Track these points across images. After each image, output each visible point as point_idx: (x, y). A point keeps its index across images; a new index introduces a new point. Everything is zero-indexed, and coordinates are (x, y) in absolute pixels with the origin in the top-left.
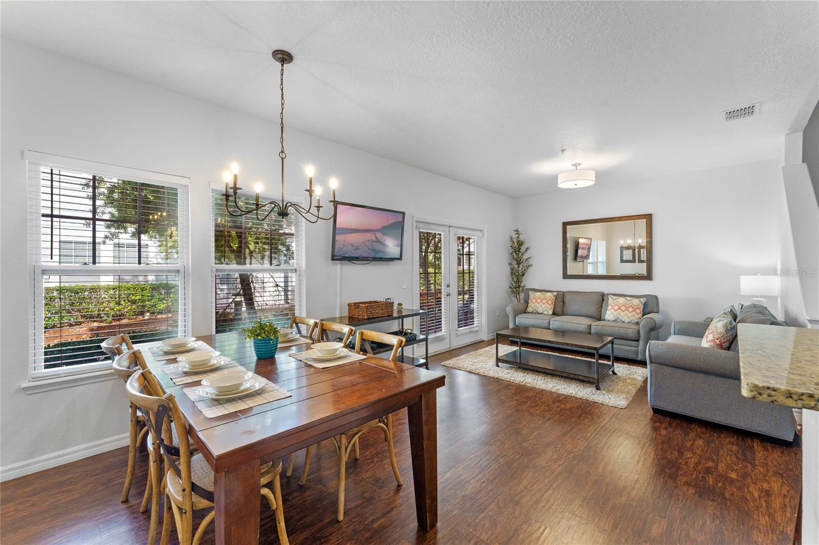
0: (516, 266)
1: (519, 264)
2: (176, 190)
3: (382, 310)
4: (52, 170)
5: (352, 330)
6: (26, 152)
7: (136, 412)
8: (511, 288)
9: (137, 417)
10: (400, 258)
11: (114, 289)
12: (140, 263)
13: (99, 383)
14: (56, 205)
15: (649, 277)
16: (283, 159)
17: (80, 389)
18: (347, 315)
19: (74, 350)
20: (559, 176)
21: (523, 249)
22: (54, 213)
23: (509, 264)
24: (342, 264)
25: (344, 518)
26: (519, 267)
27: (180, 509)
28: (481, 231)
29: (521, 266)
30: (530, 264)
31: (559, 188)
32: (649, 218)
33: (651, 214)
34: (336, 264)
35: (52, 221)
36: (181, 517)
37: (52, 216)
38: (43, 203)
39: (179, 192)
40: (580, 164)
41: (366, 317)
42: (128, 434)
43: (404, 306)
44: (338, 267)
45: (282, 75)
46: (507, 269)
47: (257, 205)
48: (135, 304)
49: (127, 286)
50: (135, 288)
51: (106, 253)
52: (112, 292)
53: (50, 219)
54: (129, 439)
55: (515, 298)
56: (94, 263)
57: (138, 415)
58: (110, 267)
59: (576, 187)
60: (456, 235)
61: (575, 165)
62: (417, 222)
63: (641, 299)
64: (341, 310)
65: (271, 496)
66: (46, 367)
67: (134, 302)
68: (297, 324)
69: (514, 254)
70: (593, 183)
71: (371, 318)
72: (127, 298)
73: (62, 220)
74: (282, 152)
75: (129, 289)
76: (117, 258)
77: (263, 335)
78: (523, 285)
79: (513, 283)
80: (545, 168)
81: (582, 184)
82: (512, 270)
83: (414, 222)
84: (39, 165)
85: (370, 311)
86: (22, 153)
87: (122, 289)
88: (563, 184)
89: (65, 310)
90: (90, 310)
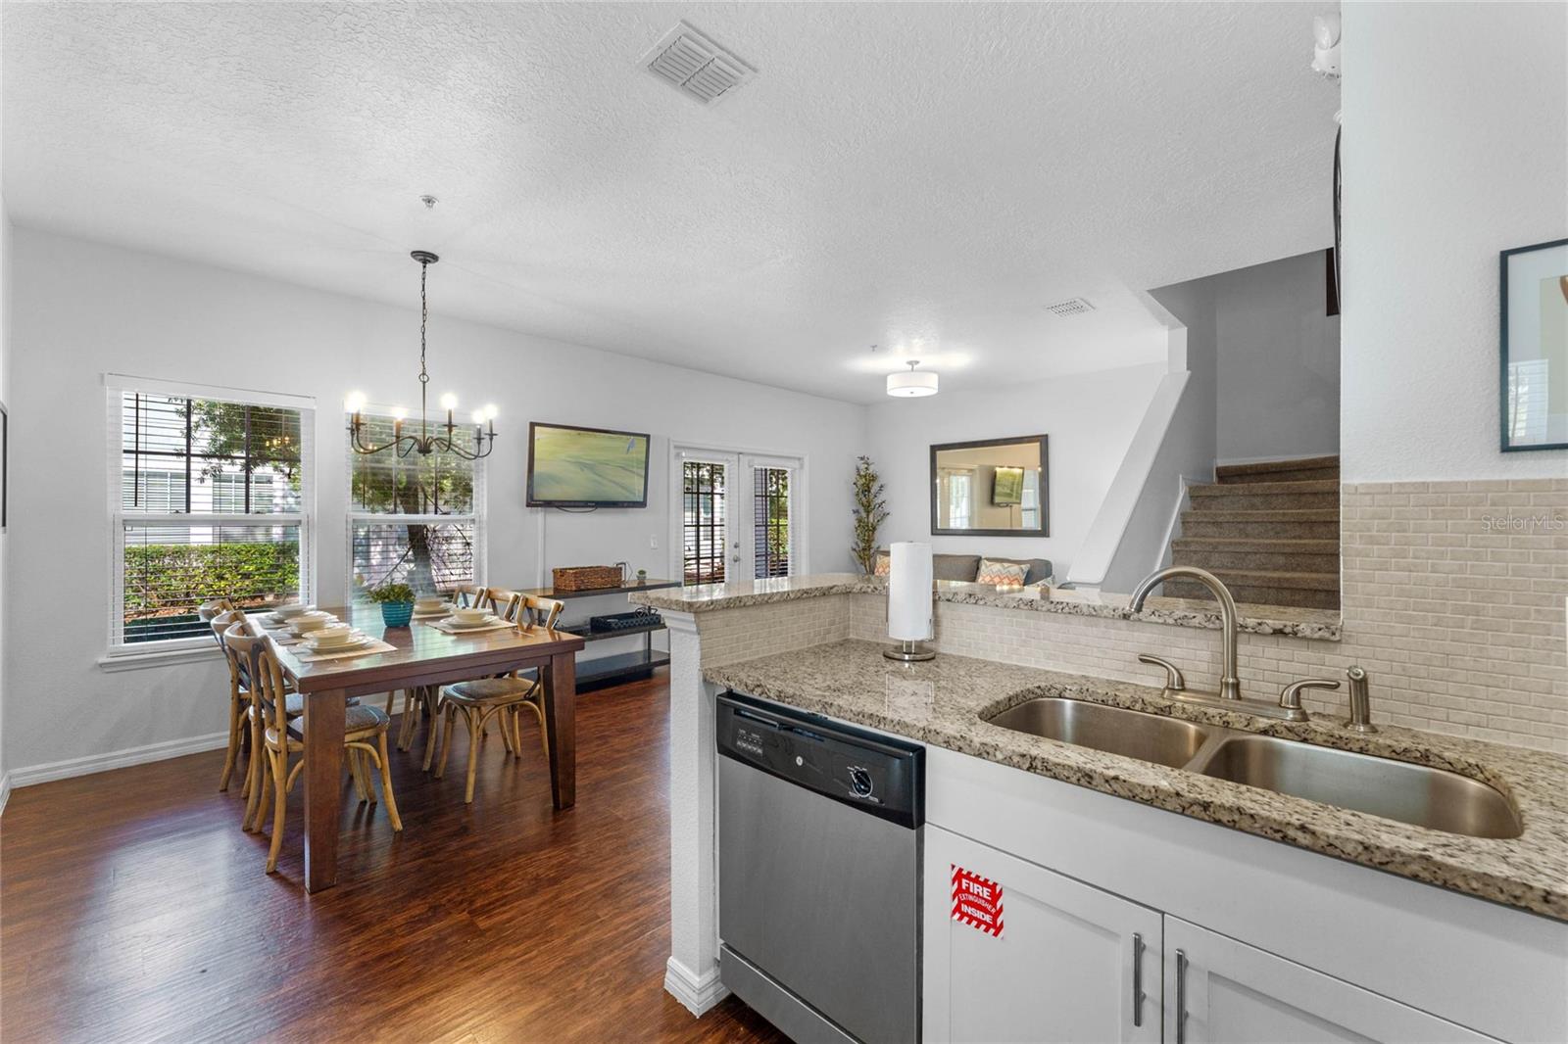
0: (864, 515)
1: (868, 512)
2: (299, 414)
3: (602, 578)
4: (137, 395)
5: (560, 605)
6: (106, 377)
7: (238, 688)
8: (854, 550)
9: (240, 695)
10: (642, 504)
11: (213, 552)
12: (247, 511)
13: (191, 665)
14: (141, 438)
15: (1044, 532)
16: (424, 383)
17: (169, 670)
18: (552, 586)
19: (156, 629)
20: (889, 378)
21: (875, 488)
22: (139, 449)
23: (854, 512)
24: (545, 512)
25: (474, 799)
26: (868, 516)
27: (275, 752)
28: (799, 459)
29: (871, 516)
30: (886, 511)
31: (889, 396)
32: (1043, 440)
33: (1047, 436)
34: (537, 512)
35: (137, 459)
36: (276, 756)
37: (137, 452)
38: (125, 437)
39: (302, 414)
40: (917, 362)
41: (574, 588)
42: (228, 733)
43: (648, 576)
44: (539, 516)
45: (424, 279)
46: (852, 521)
47: (398, 437)
48: (248, 578)
49: (236, 548)
50: (249, 551)
51: (203, 497)
52: (210, 557)
53: (134, 456)
54: (228, 739)
55: (863, 567)
56: (188, 510)
57: (241, 691)
58: (206, 516)
59: (913, 395)
60: (750, 466)
61: (910, 363)
62: (676, 447)
63: (1023, 566)
64: (541, 579)
65: (375, 753)
66: (127, 641)
67: (246, 576)
68: (493, 601)
69: (861, 496)
70: (935, 392)
71: (583, 590)
72: (236, 568)
73: (149, 456)
74: (424, 374)
75: (238, 553)
76: (218, 500)
77: (392, 598)
78: (877, 546)
79: (859, 543)
80: (868, 364)
81: (920, 392)
82: (860, 521)
83: (672, 447)
84: (121, 390)
85: (582, 580)
86: (102, 376)
87: (228, 553)
88: (896, 389)
89: (132, 587)
90: (172, 588)
